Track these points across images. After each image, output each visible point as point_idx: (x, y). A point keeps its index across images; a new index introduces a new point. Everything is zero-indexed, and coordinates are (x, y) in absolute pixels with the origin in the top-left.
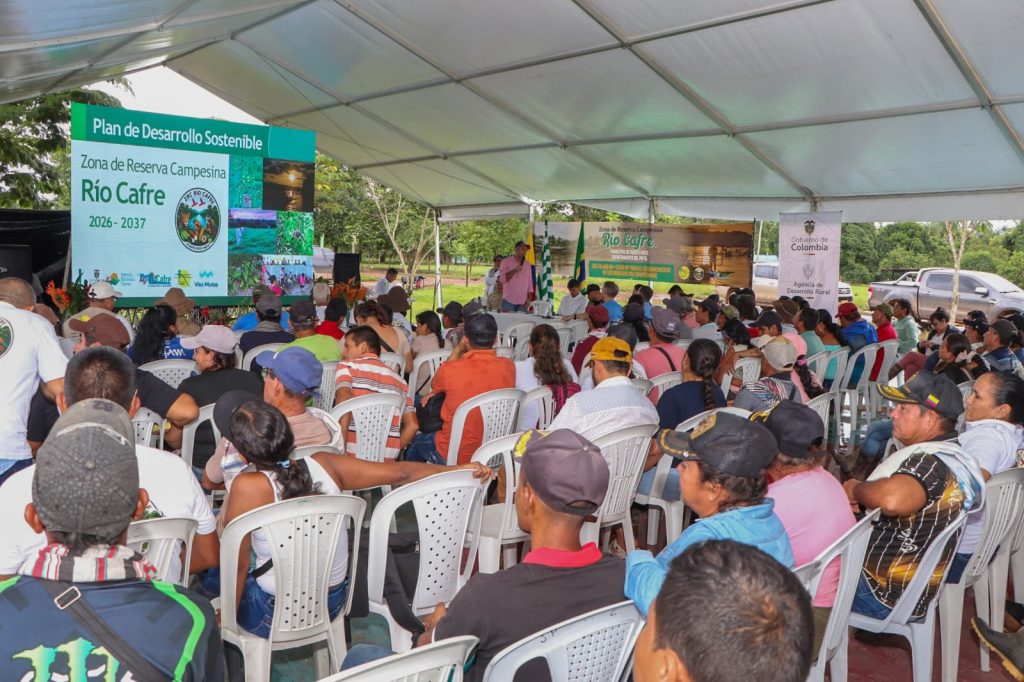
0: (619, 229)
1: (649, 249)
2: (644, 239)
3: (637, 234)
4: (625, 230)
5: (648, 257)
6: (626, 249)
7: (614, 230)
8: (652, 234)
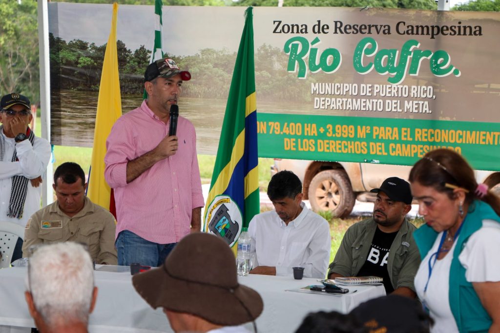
0: (339, 27)
1: (435, 83)
2: (418, 54)
3: (395, 41)
4: (359, 29)
5: (433, 103)
6: (360, 80)
7: (321, 28)
8: (448, 40)
